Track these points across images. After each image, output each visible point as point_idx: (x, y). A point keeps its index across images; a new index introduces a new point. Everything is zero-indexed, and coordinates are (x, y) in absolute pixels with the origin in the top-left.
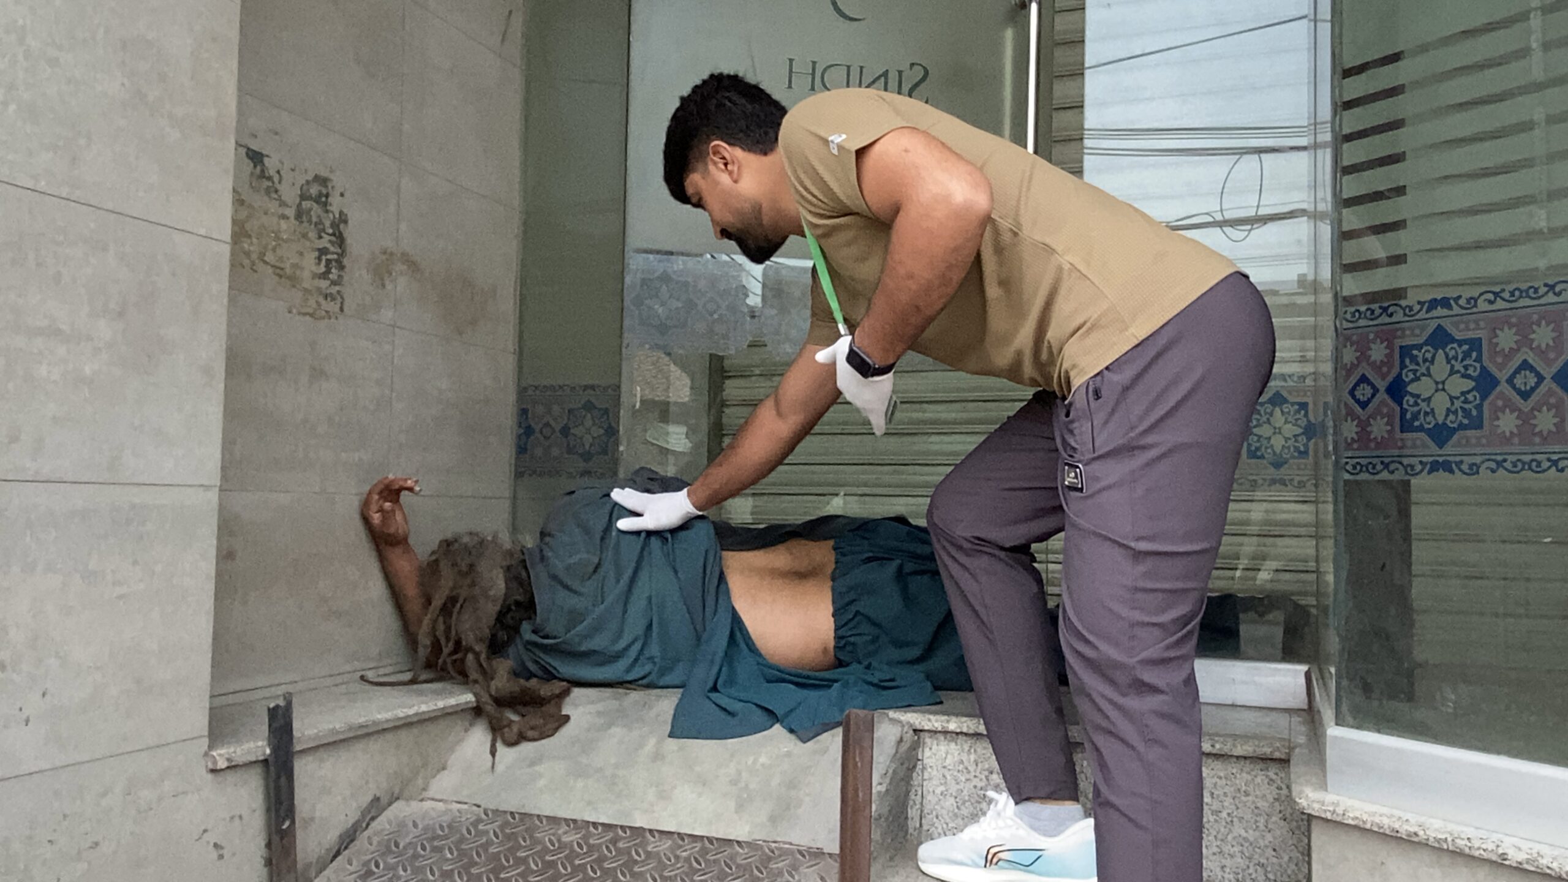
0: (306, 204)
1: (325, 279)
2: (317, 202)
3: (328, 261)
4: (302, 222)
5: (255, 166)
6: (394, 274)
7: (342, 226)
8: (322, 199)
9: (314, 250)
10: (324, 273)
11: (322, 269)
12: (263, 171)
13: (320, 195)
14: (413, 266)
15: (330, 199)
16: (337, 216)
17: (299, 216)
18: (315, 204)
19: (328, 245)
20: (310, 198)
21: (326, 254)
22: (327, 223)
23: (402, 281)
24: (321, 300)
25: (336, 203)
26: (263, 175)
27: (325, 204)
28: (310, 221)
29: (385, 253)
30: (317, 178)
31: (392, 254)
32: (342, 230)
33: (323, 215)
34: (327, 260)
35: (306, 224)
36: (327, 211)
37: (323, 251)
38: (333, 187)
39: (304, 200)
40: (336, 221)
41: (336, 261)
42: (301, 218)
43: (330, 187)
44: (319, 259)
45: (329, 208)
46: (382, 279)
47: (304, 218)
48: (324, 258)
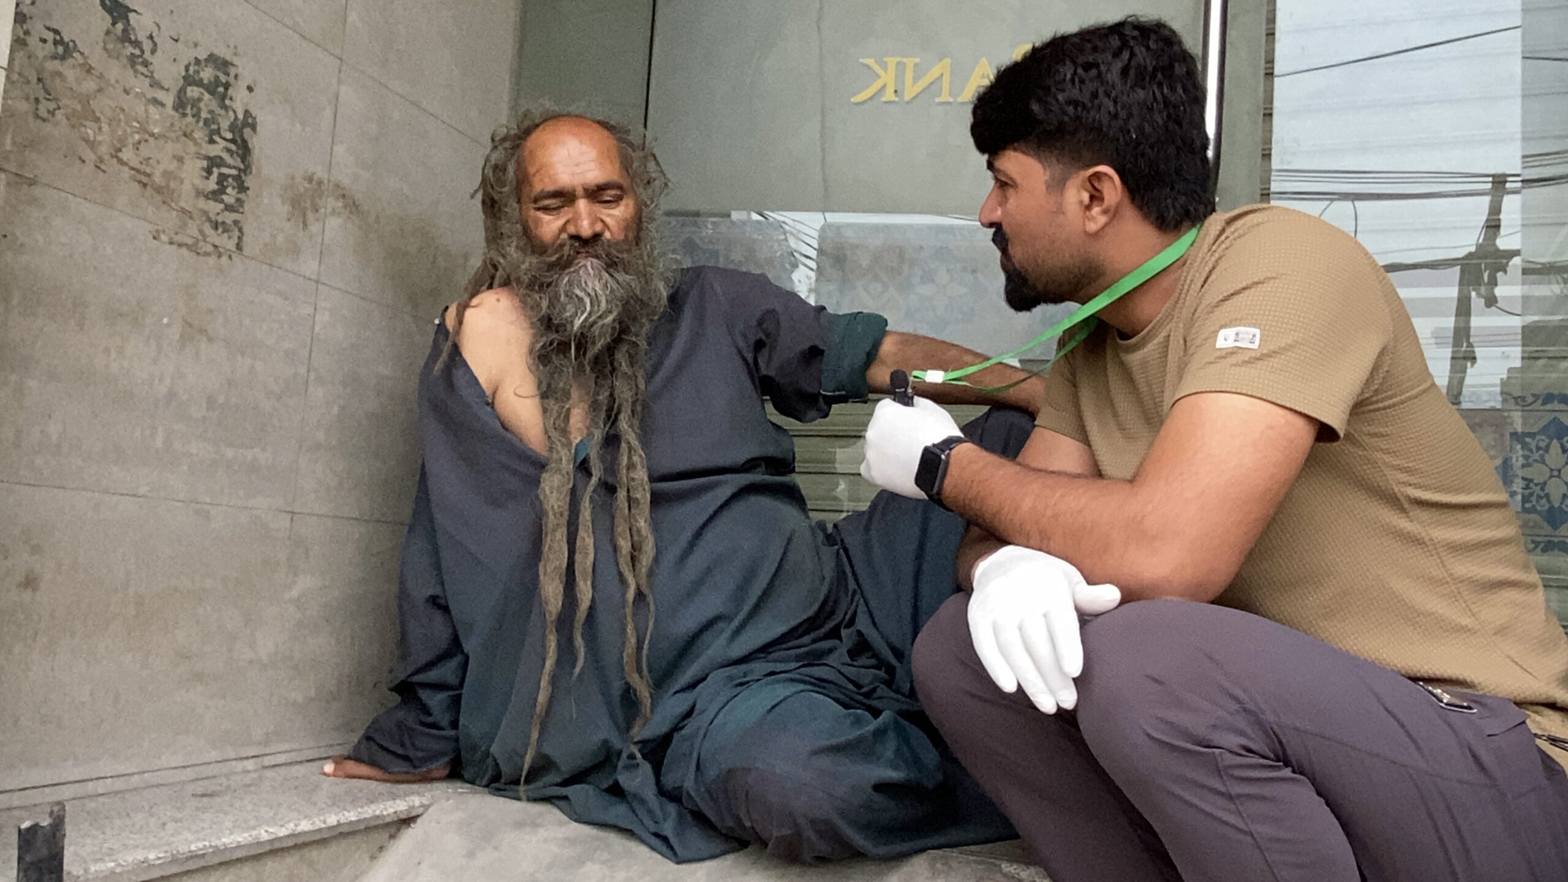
0: (193, 92)
1: (216, 201)
2: (212, 93)
3: (222, 178)
4: (184, 115)
5: (114, 24)
6: (322, 211)
7: (247, 132)
8: (220, 90)
9: (198, 156)
10: (214, 192)
11: (212, 185)
12: (125, 31)
13: (217, 82)
14: (353, 206)
15: (230, 91)
16: (241, 116)
17: (180, 105)
18: (207, 96)
19: (226, 156)
20: (199, 83)
21: (219, 166)
22: (225, 124)
23: (334, 224)
24: (208, 229)
25: (240, 100)
26: (126, 37)
27: (223, 97)
28: (197, 116)
29: (310, 180)
30: (212, 59)
31: (320, 183)
32: (246, 136)
33: (218, 111)
34: (220, 175)
35: (190, 119)
36: (226, 108)
37: (214, 162)
38: (236, 77)
39: (190, 85)
40: (239, 123)
41: (234, 177)
42: (184, 108)
43: (232, 74)
44: (209, 171)
45: (227, 102)
46: (304, 215)
47: (188, 111)
48: (215, 170)
